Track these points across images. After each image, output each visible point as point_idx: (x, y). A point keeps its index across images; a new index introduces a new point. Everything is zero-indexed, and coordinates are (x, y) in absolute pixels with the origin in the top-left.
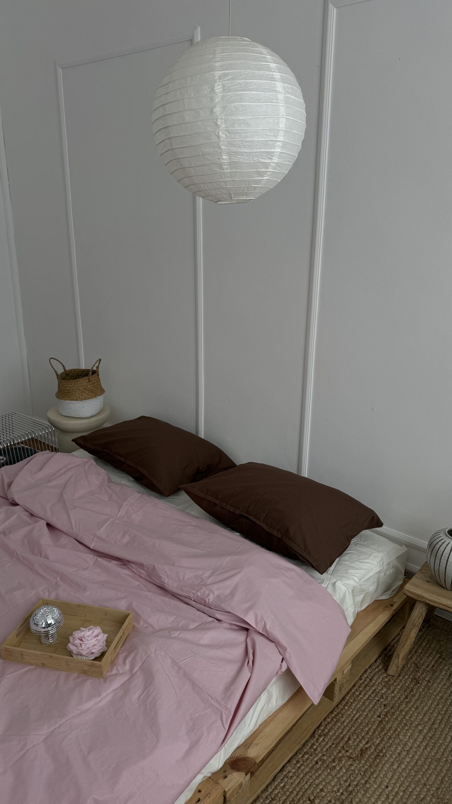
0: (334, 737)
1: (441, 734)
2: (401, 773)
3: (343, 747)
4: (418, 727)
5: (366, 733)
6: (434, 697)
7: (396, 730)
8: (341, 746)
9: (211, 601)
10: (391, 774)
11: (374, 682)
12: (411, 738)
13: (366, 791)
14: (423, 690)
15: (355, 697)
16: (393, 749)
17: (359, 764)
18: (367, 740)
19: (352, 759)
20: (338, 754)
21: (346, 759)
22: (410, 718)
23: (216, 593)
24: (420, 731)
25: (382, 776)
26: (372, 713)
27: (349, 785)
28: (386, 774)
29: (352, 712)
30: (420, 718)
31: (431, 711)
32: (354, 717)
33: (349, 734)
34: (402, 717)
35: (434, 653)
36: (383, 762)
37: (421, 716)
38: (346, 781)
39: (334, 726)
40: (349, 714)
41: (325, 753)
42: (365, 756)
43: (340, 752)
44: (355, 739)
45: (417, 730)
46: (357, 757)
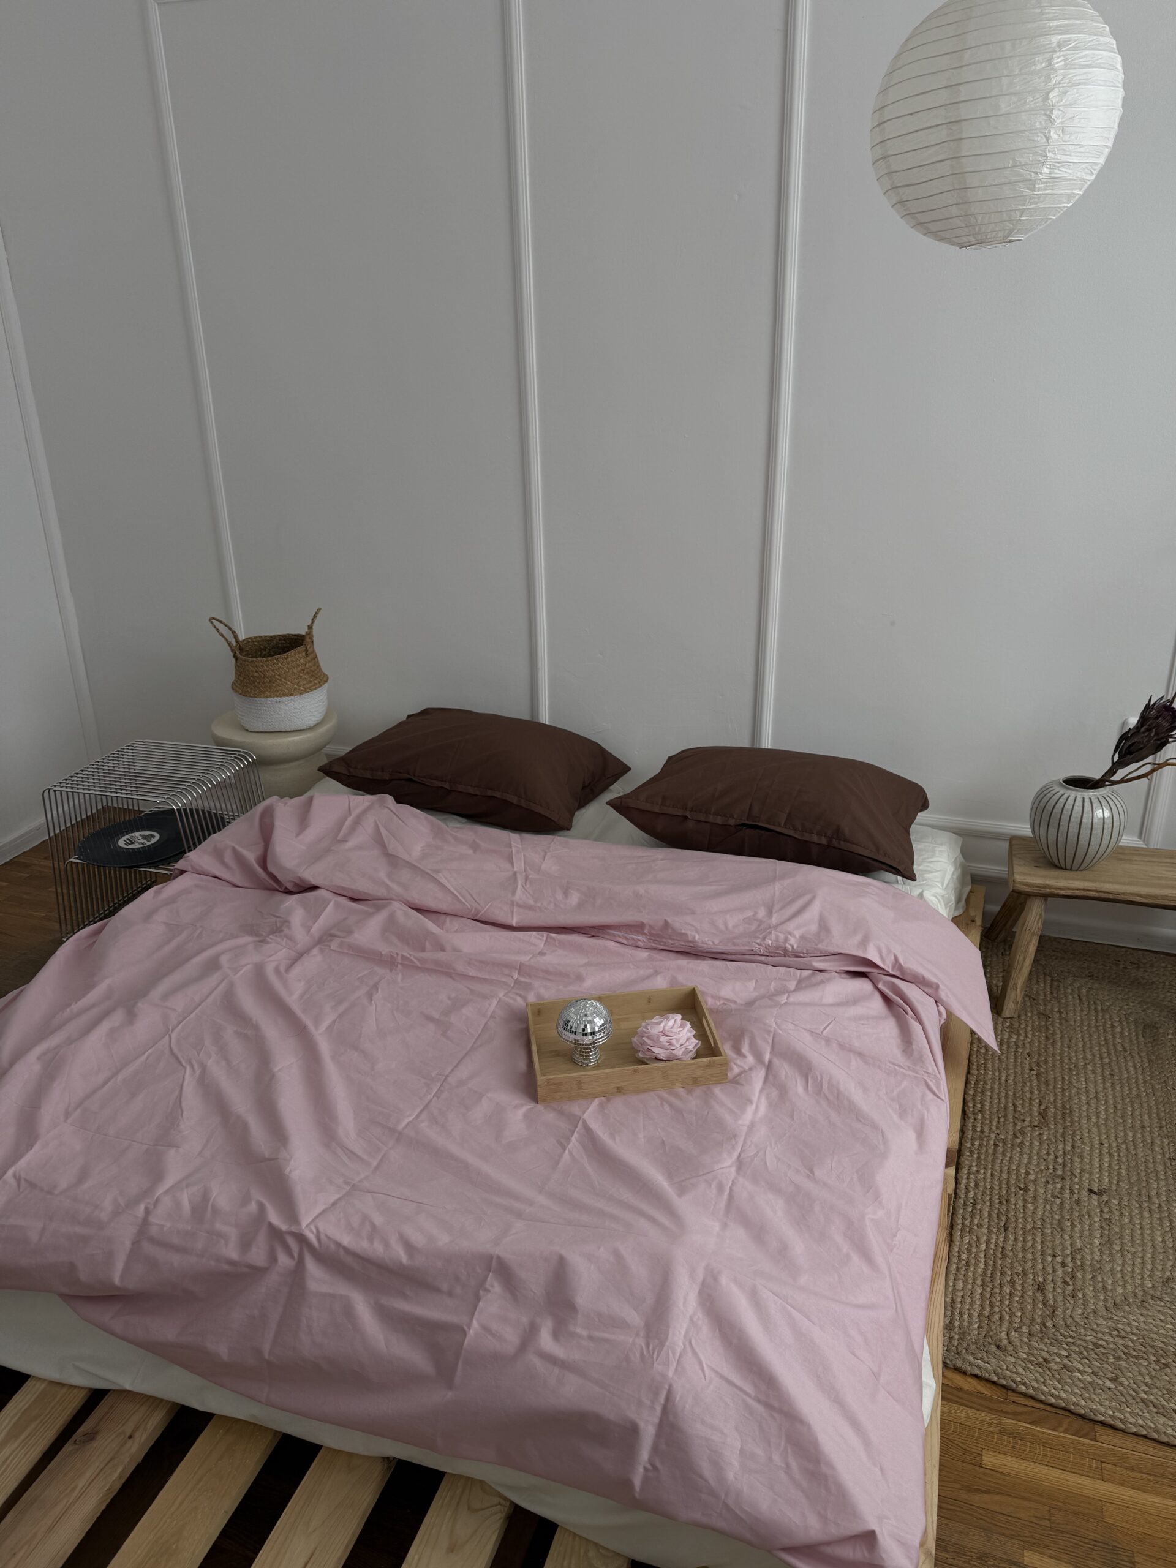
1: (1120, 1068)
2: (1106, 1124)
3: (1015, 1118)
4: (1087, 1067)
5: (1030, 1093)
6: (1079, 1029)
7: (1063, 1078)
8: (1011, 1117)
9: (795, 946)
10: (1095, 1129)
12: (1088, 1082)
13: (1081, 1157)
14: (1060, 1024)
16: (1076, 1101)
17: (1049, 1129)
18: (1038, 1101)
19: (1036, 1127)
20: (1014, 1127)
21: (1028, 1129)
22: (1070, 1060)
23: (797, 934)
24: (1094, 1072)
25: (1086, 1134)
27: (1056, 1157)
28: (1089, 1131)
29: (994, 1074)
30: (1082, 1057)
31: (1088, 1046)
32: (1000, 1079)
33: (1010, 1100)
34: (1059, 1062)
35: (1042, 977)
36: (1077, 1119)
37: (1081, 1054)
38: (1048, 1154)
42: (1049, 1118)
43: (1015, 1124)
44: (1023, 1104)
45: (1088, 1071)
46: (1040, 1123)
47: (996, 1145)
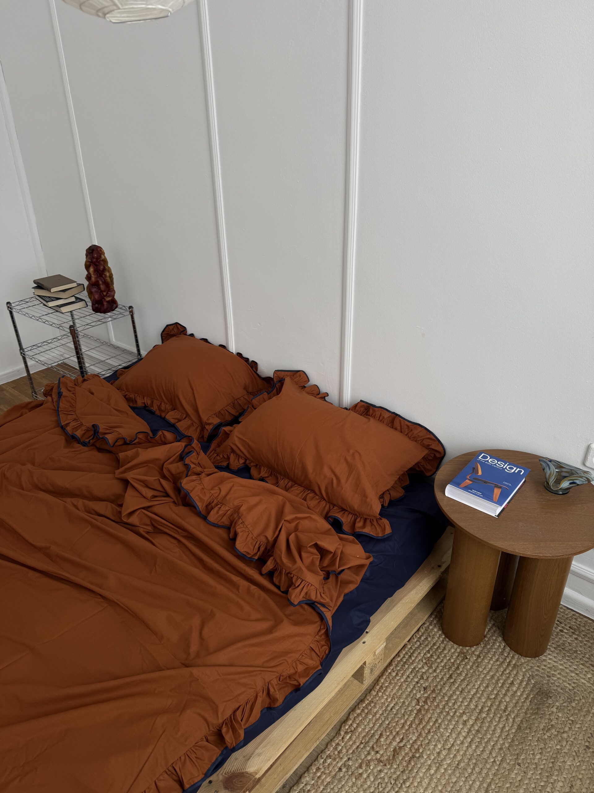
0: (364, 734)
1: (489, 727)
2: (439, 780)
3: (373, 748)
4: (463, 716)
5: (401, 727)
6: (483, 676)
7: (437, 720)
8: (371, 745)
10: (426, 781)
11: (413, 658)
12: (453, 732)
14: (471, 667)
15: (391, 679)
16: (432, 747)
17: (390, 769)
18: (402, 737)
19: (382, 763)
20: (366, 757)
21: (375, 763)
22: (454, 705)
24: (465, 723)
25: (416, 784)
26: (410, 700)
28: (421, 782)
29: (387, 699)
30: (466, 704)
31: (478, 695)
32: (388, 706)
33: (382, 729)
34: (444, 704)
36: (419, 766)
37: (467, 701)
39: (363, 720)
40: (382, 703)
41: (351, 756)
42: (398, 758)
43: (369, 753)
44: (388, 736)
45: (461, 721)
46: (388, 760)
47: (340, 769)
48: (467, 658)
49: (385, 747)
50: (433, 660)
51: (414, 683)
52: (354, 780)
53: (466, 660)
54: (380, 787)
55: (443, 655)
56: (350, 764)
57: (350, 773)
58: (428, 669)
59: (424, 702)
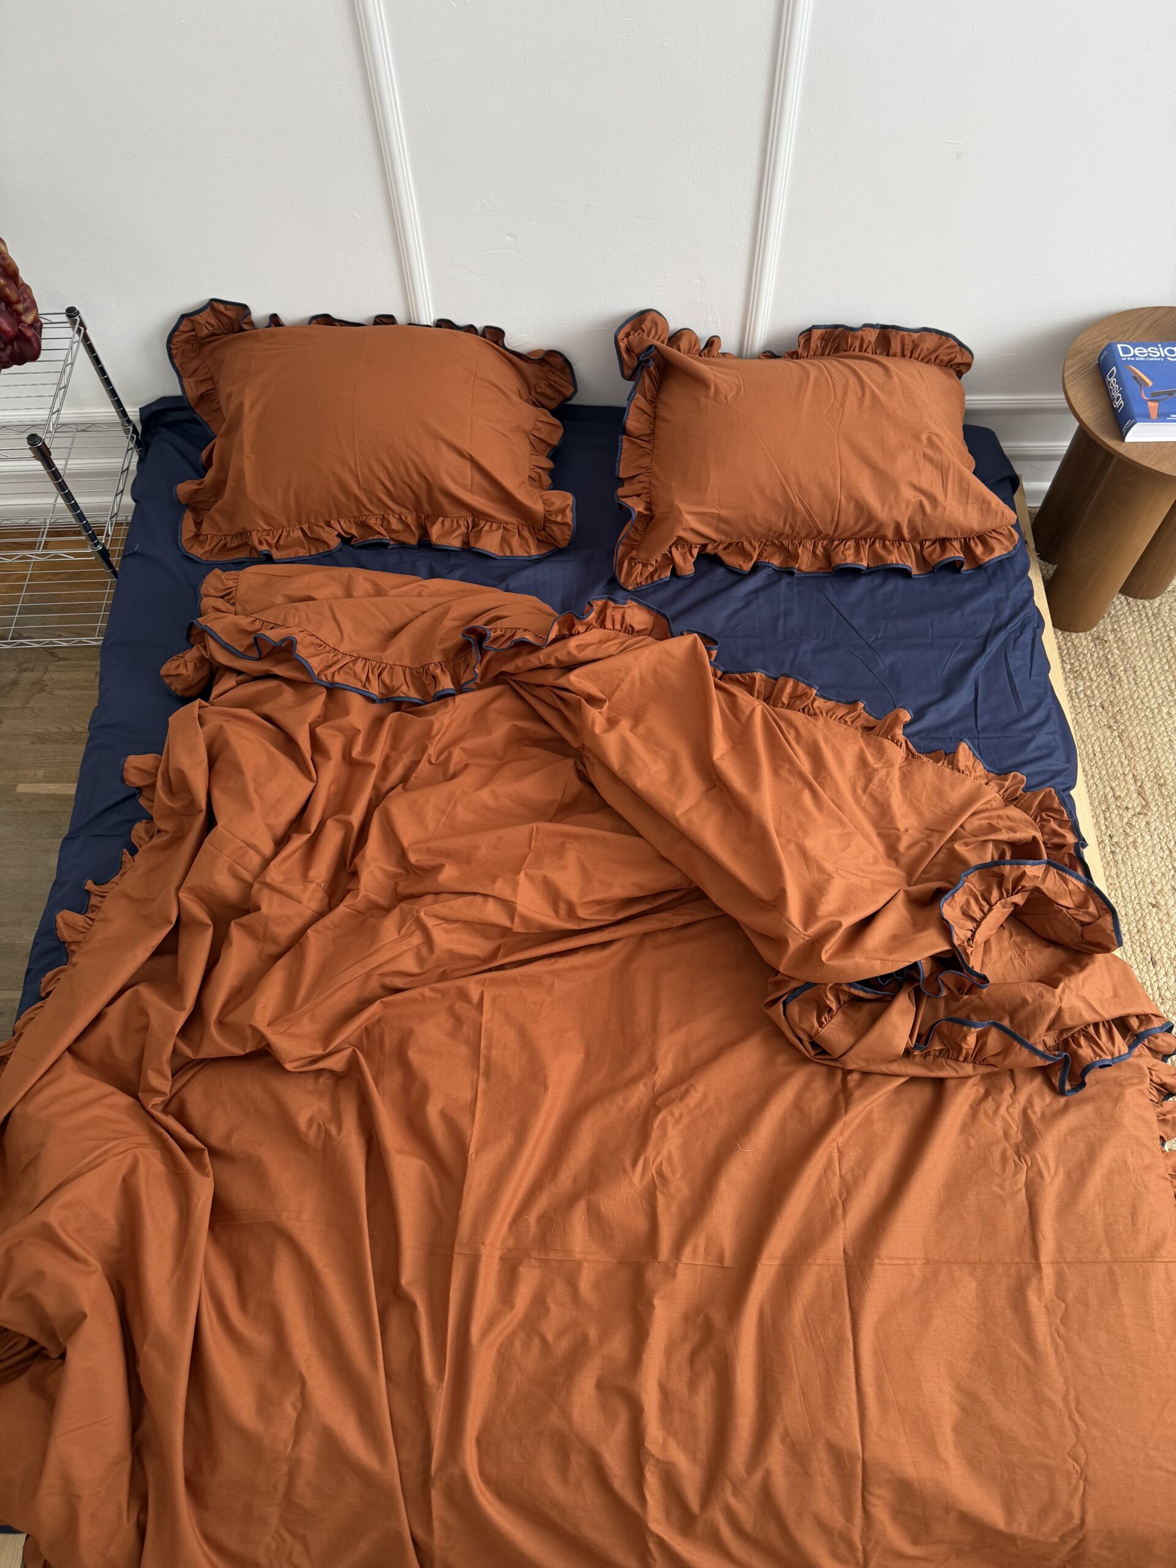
7: (1144, 733)
12: (1170, 733)
17: (1153, 815)
18: (1131, 775)
19: (1141, 814)
20: (1121, 820)
21: (1136, 820)
26: (1101, 732)
30: (1152, 694)
31: (1154, 675)
43: (1121, 817)
44: (1119, 784)
45: (1166, 717)
46: (1143, 807)
47: (1113, 852)
48: (1106, 642)
49: (1128, 799)
50: (1078, 669)
51: (1087, 710)
52: (1135, 852)
53: (1107, 645)
54: (1162, 838)
55: (1082, 656)
56: (1116, 840)
57: (1125, 849)
58: (1084, 684)
59: (1116, 722)
